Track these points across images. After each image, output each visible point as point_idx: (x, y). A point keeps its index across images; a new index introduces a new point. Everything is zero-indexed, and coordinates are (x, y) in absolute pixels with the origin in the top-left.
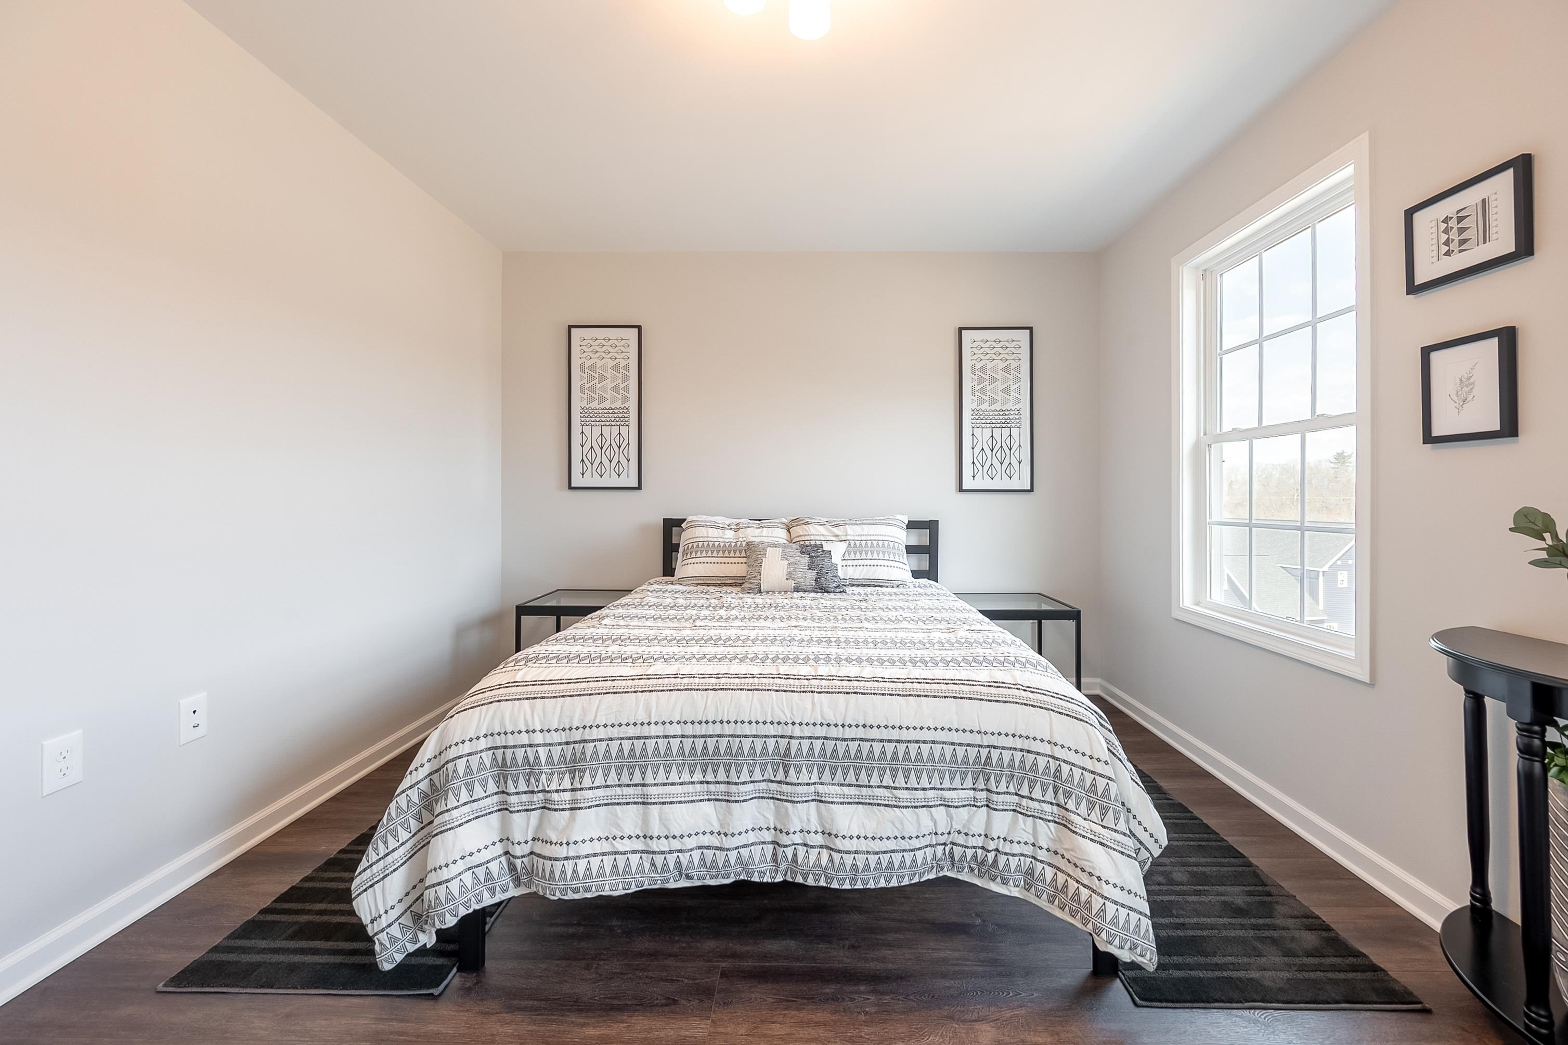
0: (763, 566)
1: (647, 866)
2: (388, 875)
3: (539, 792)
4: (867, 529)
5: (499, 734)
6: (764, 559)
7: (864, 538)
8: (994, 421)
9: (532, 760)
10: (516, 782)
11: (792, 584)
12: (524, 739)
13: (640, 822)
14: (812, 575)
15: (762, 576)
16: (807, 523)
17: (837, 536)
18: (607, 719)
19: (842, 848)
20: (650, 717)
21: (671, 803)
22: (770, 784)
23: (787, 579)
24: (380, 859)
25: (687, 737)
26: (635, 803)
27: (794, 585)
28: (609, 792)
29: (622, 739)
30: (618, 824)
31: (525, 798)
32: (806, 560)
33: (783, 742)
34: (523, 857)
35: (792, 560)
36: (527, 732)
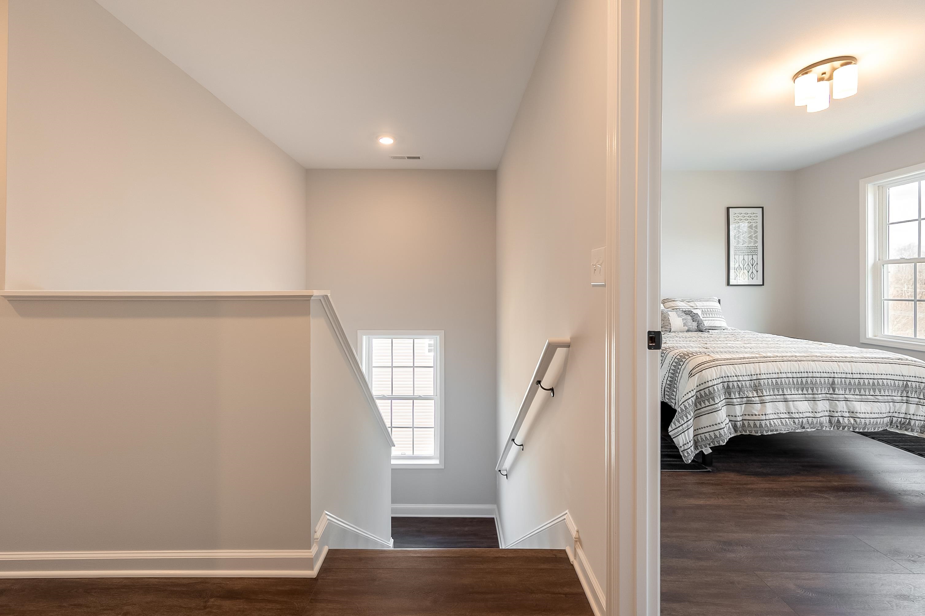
0: (670, 320)
1: (792, 423)
2: (689, 428)
3: (745, 397)
4: (705, 304)
5: (725, 377)
6: (669, 317)
7: (705, 307)
8: (745, 252)
9: (740, 386)
10: (735, 394)
11: (686, 328)
12: (735, 379)
13: (785, 408)
14: (695, 324)
15: (671, 325)
16: (674, 301)
17: (692, 307)
18: (764, 371)
19: (860, 417)
20: (781, 370)
21: (796, 401)
22: (827, 395)
23: (684, 326)
24: (685, 423)
25: (795, 378)
26: (782, 401)
27: (687, 329)
28: (771, 397)
29: (772, 378)
30: (778, 409)
31: (739, 400)
32: (689, 318)
33: (831, 380)
34: (740, 421)
35: (683, 317)
36: (736, 376)
